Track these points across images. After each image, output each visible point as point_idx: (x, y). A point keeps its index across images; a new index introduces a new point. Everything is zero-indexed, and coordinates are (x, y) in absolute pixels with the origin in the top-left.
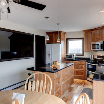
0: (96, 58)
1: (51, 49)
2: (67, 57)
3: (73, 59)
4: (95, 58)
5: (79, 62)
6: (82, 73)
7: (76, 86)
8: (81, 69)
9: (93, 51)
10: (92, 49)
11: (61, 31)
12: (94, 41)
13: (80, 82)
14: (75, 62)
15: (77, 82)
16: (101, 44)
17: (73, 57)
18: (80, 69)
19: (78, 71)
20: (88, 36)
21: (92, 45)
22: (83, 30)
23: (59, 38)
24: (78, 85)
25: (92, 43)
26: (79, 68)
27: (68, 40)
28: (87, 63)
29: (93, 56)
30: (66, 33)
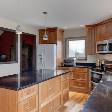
0: (103, 63)
1: (43, 51)
2: (65, 62)
3: (73, 65)
4: (101, 64)
5: (80, 69)
6: (84, 85)
7: (73, 104)
8: (83, 78)
9: (99, 54)
10: (98, 51)
11: (57, 28)
12: (100, 40)
13: (80, 98)
14: (75, 69)
15: (75, 97)
16: (110, 43)
17: (72, 62)
18: (81, 79)
19: (79, 81)
20: (92, 33)
21: (98, 45)
22: (86, 26)
23: (46, 34)
24: (76, 103)
25: (98, 43)
26: (79, 78)
27: (68, 40)
28: (90, 70)
29: (100, 61)
30: (64, 30)
